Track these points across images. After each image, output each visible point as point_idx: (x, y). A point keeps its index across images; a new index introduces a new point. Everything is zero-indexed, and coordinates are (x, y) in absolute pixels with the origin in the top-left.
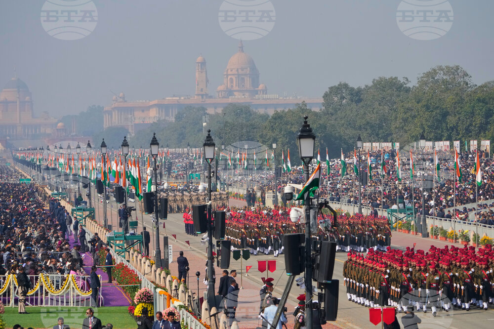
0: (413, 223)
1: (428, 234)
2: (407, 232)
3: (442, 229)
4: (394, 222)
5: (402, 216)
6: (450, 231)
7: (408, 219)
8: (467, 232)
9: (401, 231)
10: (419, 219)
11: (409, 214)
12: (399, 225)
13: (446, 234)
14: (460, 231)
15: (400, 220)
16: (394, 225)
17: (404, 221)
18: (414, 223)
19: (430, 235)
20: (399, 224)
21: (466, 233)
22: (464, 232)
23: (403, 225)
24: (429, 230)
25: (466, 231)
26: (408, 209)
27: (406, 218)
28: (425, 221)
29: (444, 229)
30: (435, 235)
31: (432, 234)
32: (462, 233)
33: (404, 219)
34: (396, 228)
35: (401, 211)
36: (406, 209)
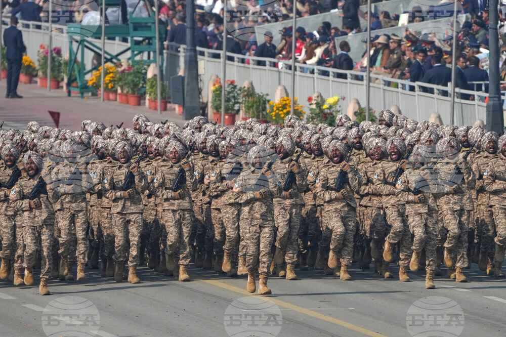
0: (152, 71)
1: (204, 107)
2: (132, 100)
3: (250, 93)
4: (89, 67)
5: (115, 47)
6: (277, 98)
7: (138, 58)
8: (336, 103)
9: (112, 96)
10: (174, 59)
11: (137, 43)
12: (108, 78)
13: (264, 109)
14: (310, 99)
15: (107, 60)
16: (88, 77)
17: (125, 66)
18: (157, 72)
19: (210, 111)
20: (106, 73)
21: (331, 107)
22: (323, 101)
23: (119, 79)
24: (208, 95)
25: (331, 100)
26: (138, 26)
27: (129, 54)
28: (192, 65)
29: (258, 90)
30: (227, 110)
31: (217, 108)
32: (319, 105)
33: (123, 58)
34: (97, 86)
35: (110, 31)
36: (131, 26)
